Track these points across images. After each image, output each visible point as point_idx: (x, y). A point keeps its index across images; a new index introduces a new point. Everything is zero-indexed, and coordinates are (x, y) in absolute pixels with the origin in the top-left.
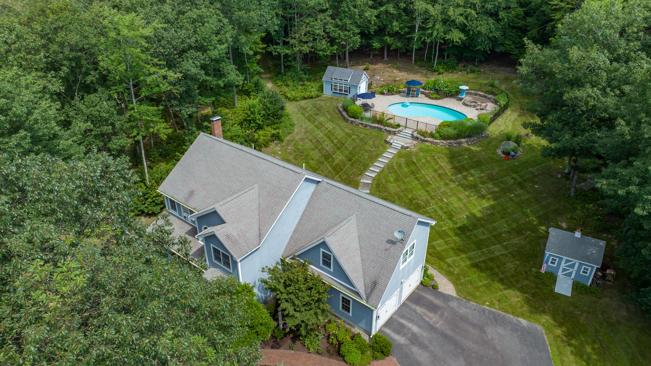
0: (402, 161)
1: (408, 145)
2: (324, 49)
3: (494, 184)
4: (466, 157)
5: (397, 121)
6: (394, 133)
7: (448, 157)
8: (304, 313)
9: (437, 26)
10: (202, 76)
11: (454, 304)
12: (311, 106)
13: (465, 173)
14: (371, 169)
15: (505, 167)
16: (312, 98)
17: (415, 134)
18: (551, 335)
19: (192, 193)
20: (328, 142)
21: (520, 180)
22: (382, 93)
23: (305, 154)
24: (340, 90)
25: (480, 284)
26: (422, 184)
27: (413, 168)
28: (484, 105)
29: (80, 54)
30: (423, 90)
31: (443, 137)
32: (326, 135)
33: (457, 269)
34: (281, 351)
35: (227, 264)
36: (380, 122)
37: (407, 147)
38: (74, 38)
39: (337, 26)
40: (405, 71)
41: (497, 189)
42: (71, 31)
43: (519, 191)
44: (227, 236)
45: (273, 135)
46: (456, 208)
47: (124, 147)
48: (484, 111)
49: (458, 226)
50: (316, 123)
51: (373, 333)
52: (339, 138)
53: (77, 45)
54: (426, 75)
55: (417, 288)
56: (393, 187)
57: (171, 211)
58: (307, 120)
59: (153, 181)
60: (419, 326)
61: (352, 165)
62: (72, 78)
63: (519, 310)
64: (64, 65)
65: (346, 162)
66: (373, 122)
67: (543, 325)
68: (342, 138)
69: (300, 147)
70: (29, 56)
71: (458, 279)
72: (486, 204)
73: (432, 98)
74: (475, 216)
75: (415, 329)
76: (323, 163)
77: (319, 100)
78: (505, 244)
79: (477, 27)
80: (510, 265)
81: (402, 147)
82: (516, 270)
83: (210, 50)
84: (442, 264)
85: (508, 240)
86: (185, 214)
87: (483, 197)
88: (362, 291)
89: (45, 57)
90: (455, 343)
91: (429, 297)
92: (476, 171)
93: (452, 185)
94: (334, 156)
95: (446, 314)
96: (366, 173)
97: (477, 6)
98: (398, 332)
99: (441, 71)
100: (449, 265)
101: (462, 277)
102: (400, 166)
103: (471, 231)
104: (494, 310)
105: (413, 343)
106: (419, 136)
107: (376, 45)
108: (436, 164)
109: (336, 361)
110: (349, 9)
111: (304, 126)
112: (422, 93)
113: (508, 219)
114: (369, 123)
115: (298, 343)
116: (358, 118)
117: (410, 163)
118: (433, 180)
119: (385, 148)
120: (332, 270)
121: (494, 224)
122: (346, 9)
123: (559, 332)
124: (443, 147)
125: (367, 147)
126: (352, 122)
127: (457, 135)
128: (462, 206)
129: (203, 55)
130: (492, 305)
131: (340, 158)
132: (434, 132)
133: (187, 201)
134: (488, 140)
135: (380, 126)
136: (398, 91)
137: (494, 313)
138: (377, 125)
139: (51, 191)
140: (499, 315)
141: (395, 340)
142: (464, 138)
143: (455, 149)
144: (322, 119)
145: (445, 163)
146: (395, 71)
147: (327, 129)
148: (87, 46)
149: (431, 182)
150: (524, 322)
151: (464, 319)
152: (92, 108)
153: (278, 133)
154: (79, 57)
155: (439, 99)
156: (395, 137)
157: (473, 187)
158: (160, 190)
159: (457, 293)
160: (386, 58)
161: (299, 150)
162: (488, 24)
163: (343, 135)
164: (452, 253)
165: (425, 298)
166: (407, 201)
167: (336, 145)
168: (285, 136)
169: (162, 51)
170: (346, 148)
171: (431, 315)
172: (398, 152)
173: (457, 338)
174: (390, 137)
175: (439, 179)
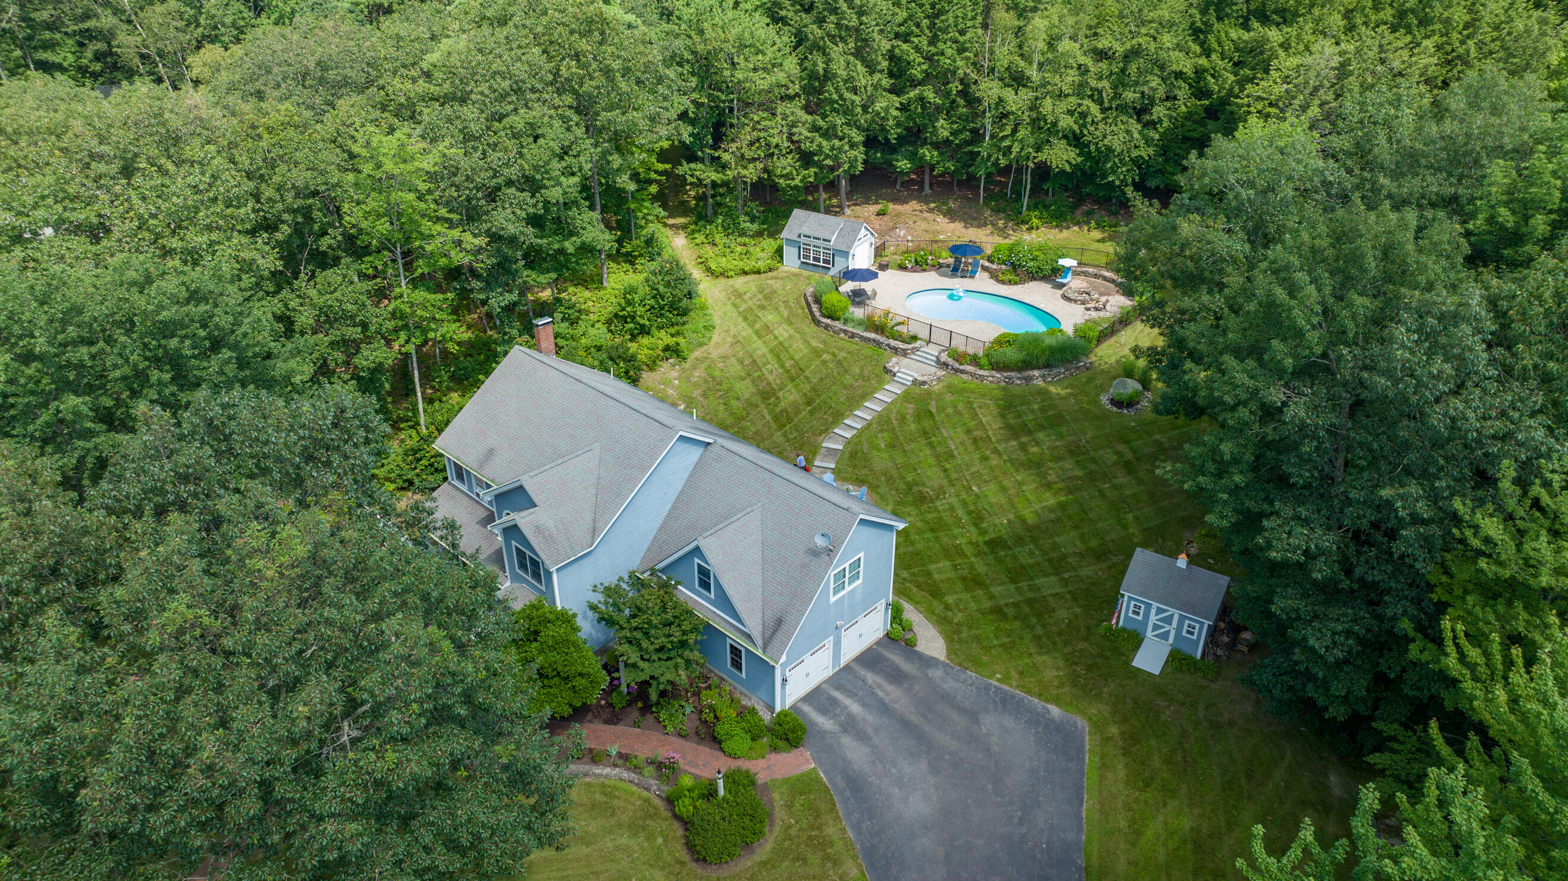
0: (910, 408)
1: (925, 378)
2: (791, 173)
3: (1077, 462)
4: (1036, 407)
5: (914, 329)
6: (905, 353)
7: (998, 406)
8: (656, 665)
9: (1020, 134)
10: (530, 235)
11: (936, 674)
12: (754, 289)
13: (1024, 439)
14: (846, 421)
15: (1107, 431)
16: (759, 272)
17: (944, 357)
18: (1098, 736)
19: (491, 453)
20: (773, 365)
21: (1129, 456)
22: (902, 268)
23: (724, 387)
24: (815, 259)
25: (995, 642)
26: (937, 457)
27: (927, 423)
28: (1103, 299)
29: (311, 201)
30: (987, 264)
31: (996, 366)
32: (772, 351)
33: (960, 615)
34: (620, 728)
35: (536, 575)
36: (880, 329)
37: (924, 383)
38: (301, 177)
39: (815, 129)
40: (962, 219)
41: (1079, 473)
42: (296, 164)
43: (1122, 479)
44: (537, 527)
45: (667, 348)
46: (991, 505)
47: (381, 364)
48: (1102, 314)
49: (987, 538)
50: (757, 326)
51: (778, 708)
52: (797, 358)
53: (307, 187)
54: (1003, 232)
55: (878, 643)
56: (881, 460)
57: (456, 483)
58: (740, 319)
59: (432, 428)
60: (864, 705)
61: (811, 412)
62: (297, 242)
63: (1054, 692)
64: (283, 222)
65: (802, 407)
66: (867, 329)
67: (1090, 719)
68: (801, 359)
69: (717, 373)
70: (229, 211)
71: (957, 630)
72: (1051, 500)
73: (1003, 282)
74: (1023, 521)
75: (855, 708)
76: (757, 406)
77: (772, 278)
78: (1066, 575)
79: (1105, 136)
80: (1062, 614)
81: (915, 382)
82: (1070, 622)
83: (546, 188)
84: (935, 603)
85: (1074, 569)
86: (478, 490)
87: (1048, 486)
88: (757, 635)
89: (254, 211)
90: (920, 737)
91: (896, 658)
92: (1048, 435)
93: (994, 461)
94: (780, 394)
95: (917, 687)
96: (836, 431)
97: (1104, 94)
98: (824, 711)
99: (1035, 221)
100: (947, 607)
101: (965, 629)
102: (903, 419)
103: (1010, 548)
104: (1007, 688)
105: (846, 731)
106: (950, 361)
107: (903, 164)
108: (972, 419)
109: (707, 749)
110: (841, 97)
111: (733, 331)
112: (985, 269)
113: (1085, 530)
114: (859, 331)
115: (650, 718)
116: (838, 319)
117: (924, 414)
118: (961, 449)
119: (881, 382)
120: (712, 596)
121: (1057, 539)
122: (835, 97)
123: (1114, 730)
124: (994, 386)
125: (848, 379)
126: (827, 327)
127: (1024, 361)
128: (1003, 501)
129: (533, 196)
130: (1006, 679)
131: (791, 398)
132: (981, 354)
133: (481, 466)
134: (1089, 374)
135: (879, 337)
136: (935, 263)
137: (1006, 693)
138: (873, 336)
139: (266, 443)
140: (1013, 697)
141: (816, 724)
142: (1039, 368)
143: (1016, 391)
144: (770, 317)
145: (989, 418)
146: (940, 219)
147: (776, 338)
148: (323, 188)
149: (955, 453)
150: (1055, 711)
151: (947, 698)
152: (328, 296)
153: (678, 344)
154: (310, 206)
155: (1016, 283)
156: (905, 361)
157: (1035, 465)
158: (439, 445)
159: (948, 656)
160: (927, 190)
161: (714, 378)
162: (1128, 132)
163: (806, 351)
164: (959, 586)
165: (887, 659)
166: (903, 486)
167: (788, 371)
168: (691, 351)
169: (455, 194)
170: (807, 378)
171: (889, 688)
172: (905, 392)
173: (927, 727)
174: (894, 360)
175: (971, 448)
